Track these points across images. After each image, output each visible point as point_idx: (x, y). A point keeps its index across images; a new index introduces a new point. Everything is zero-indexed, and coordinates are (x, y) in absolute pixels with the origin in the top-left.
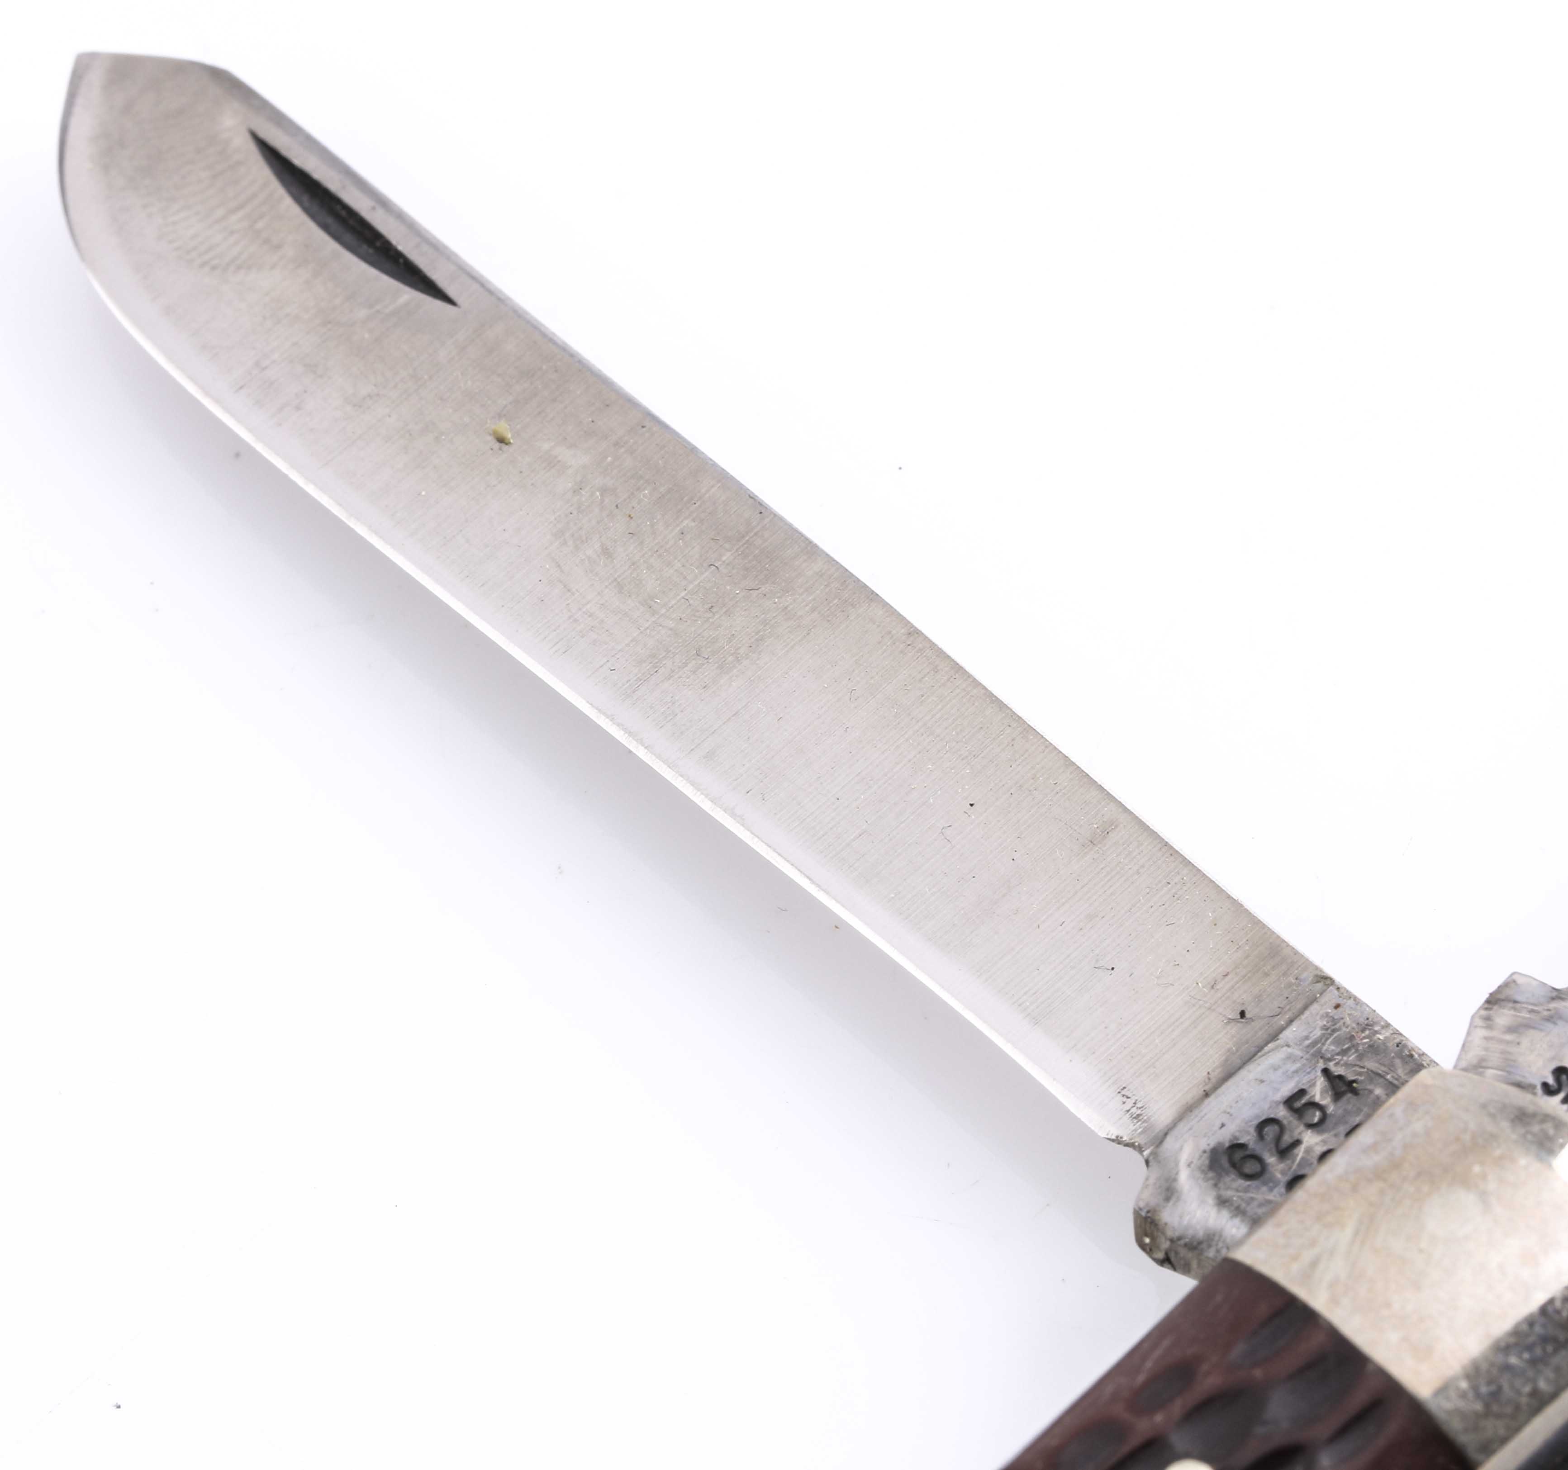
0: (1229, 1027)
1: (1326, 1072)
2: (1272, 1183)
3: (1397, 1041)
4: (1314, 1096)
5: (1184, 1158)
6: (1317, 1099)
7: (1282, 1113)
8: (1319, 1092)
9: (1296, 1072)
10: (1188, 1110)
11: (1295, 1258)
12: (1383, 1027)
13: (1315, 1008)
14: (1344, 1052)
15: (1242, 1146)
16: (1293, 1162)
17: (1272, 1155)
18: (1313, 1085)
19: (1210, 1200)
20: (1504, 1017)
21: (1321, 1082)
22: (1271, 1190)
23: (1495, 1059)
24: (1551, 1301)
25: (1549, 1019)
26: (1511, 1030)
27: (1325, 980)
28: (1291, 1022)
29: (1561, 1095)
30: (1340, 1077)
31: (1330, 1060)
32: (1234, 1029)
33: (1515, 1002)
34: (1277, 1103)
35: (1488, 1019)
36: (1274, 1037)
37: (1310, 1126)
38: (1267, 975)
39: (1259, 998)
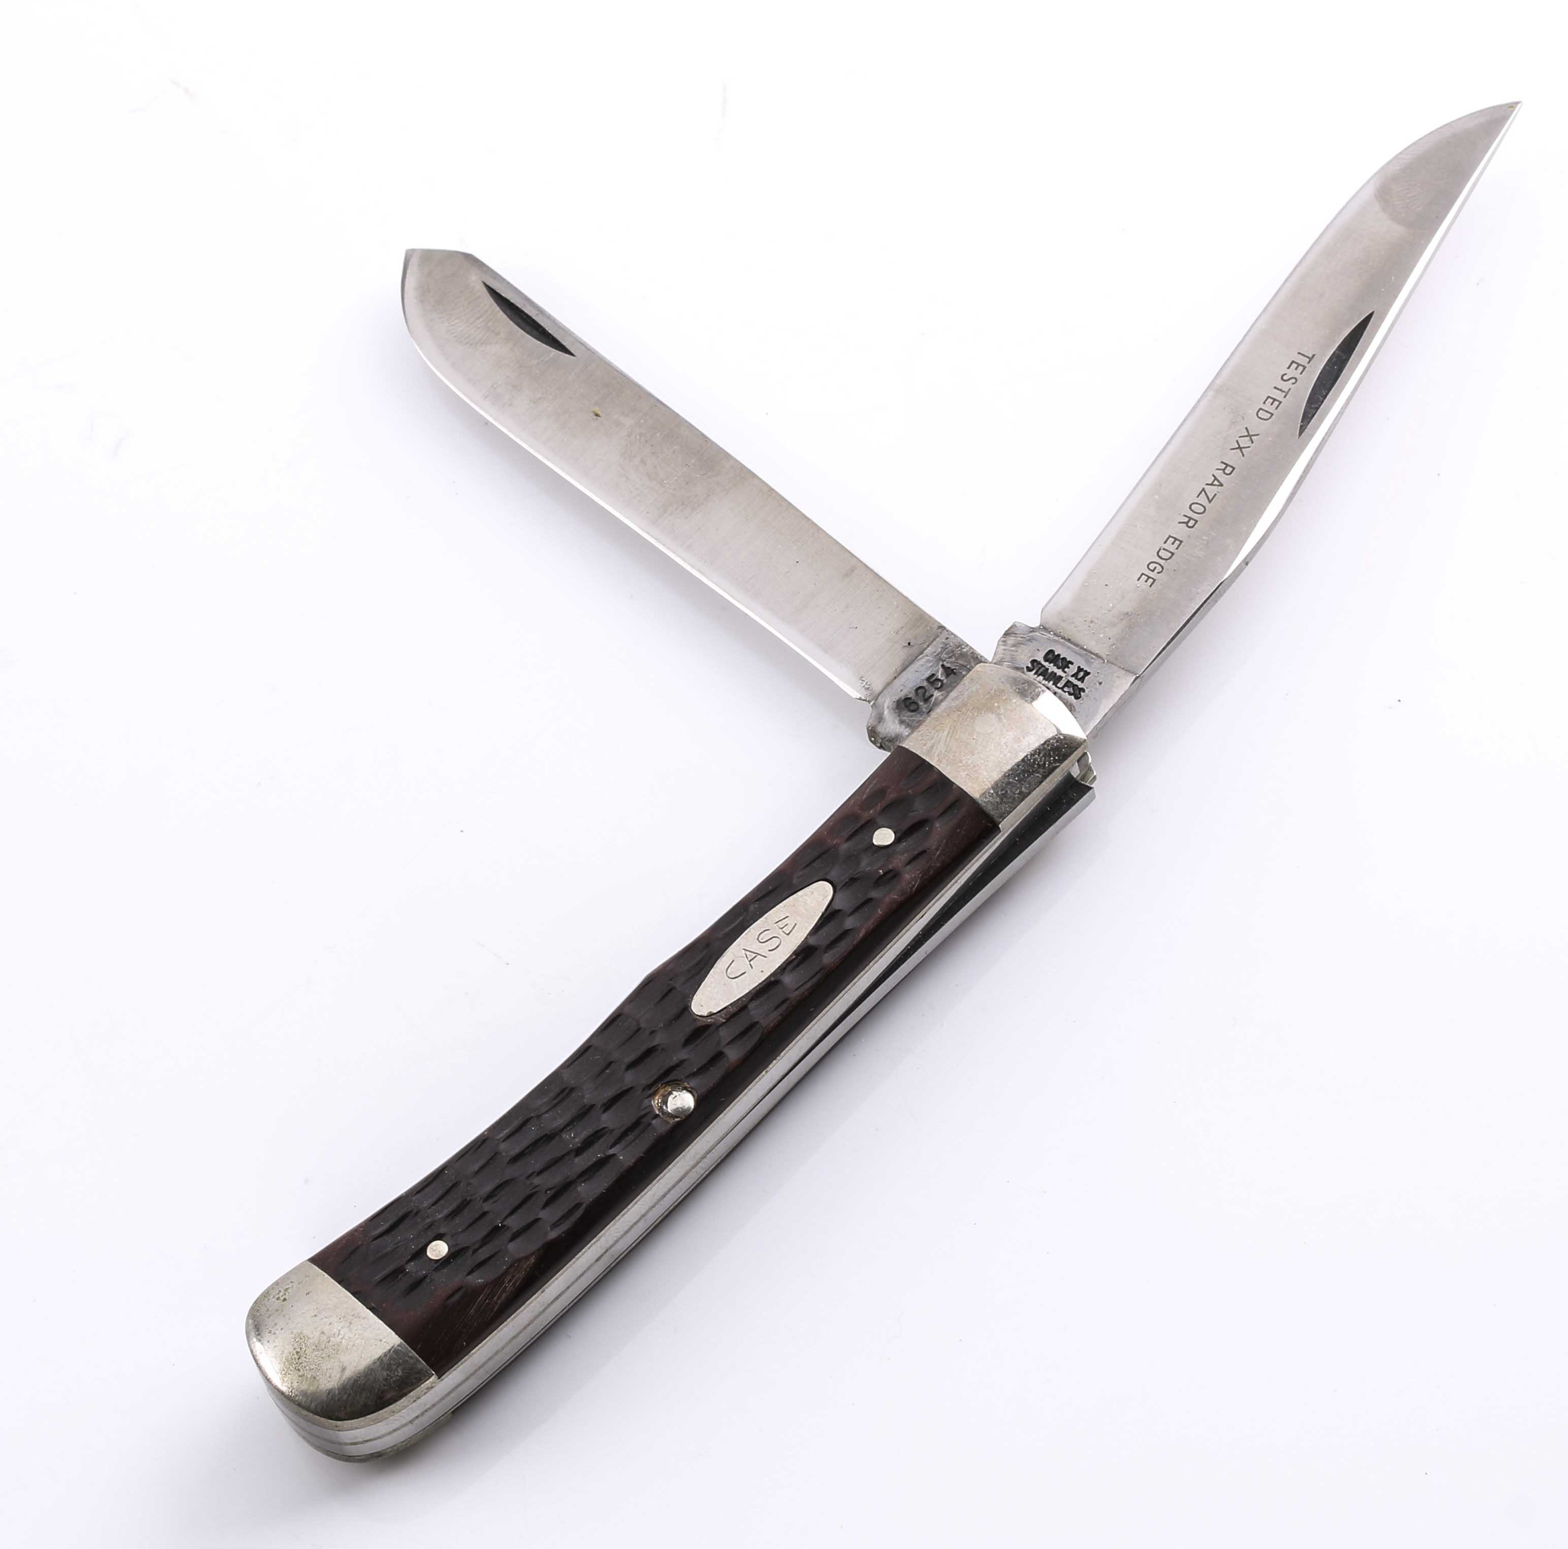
0: (904, 649)
1: (943, 666)
2: (922, 713)
3: (971, 652)
4: (938, 676)
5: (886, 705)
6: (939, 677)
7: (925, 684)
8: (940, 675)
9: (931, 666)
10: (888, 685)
11: (925, 745)
12: (966, 646)
13: (938, 639)
14: (950, 657)
15: (909, 698)
16: (930, 704)
17: (921, 702)
18: (938, 671)
19: (897, 722)
20: (1011, 640)
21: (941, 670)
22: (922, 715)
23: (1008, 658)
24: (1026, 756)
25: (1029, 640)
26: (1014, 646)
27: (942, 628)
28: (928, 646)
29: (1034, 671)
30: (949, 668)
31: (944, 661)
32: (906, 650)
33: (1016, 634)
34: (924, 680)
35: (1004, 641)
36: (922, 653)
37: (937, 689)
38: (919, 627)
39: (916, 638)
